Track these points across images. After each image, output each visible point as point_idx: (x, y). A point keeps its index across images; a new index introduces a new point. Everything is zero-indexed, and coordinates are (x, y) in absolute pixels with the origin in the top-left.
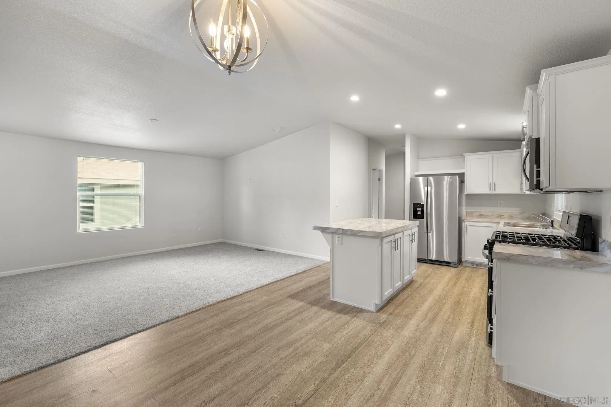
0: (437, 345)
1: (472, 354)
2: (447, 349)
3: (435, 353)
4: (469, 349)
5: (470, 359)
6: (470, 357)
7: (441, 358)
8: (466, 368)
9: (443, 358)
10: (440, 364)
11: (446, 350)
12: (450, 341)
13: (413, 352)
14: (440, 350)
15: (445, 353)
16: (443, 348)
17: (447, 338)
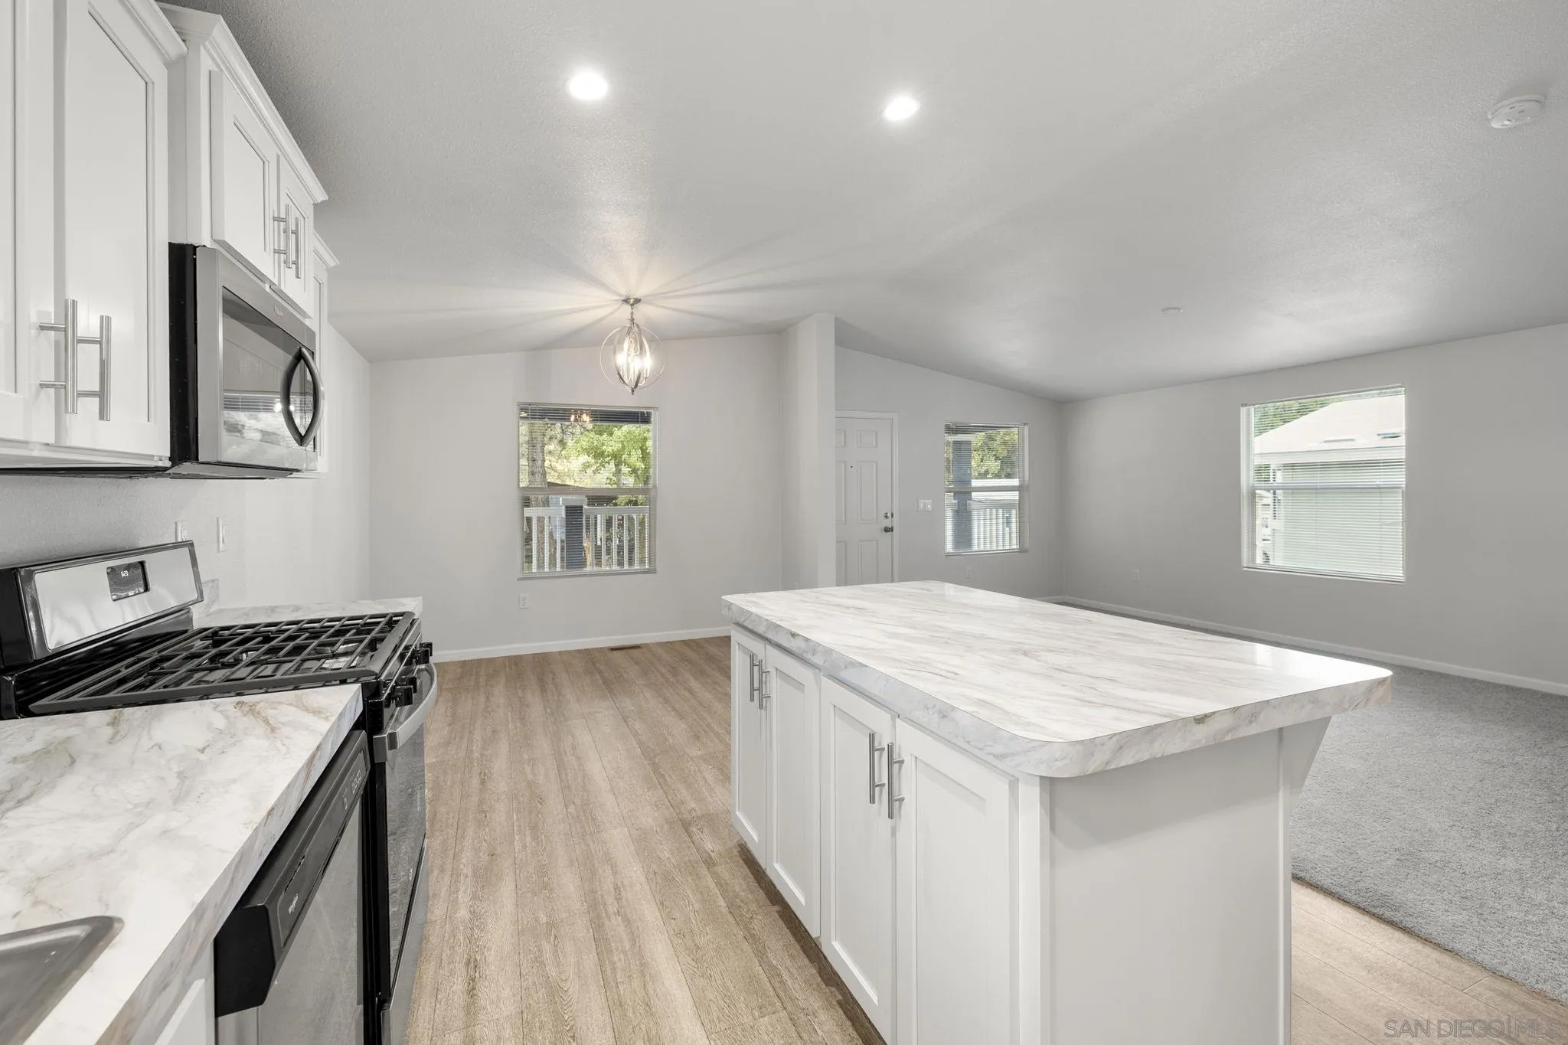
0: (540, 843)
1: (462, 866)
2: (517, 848)
3: (534, 828)
4: (470, 874)
5: (464, 853)
6: (466, 857)
7: (520, 826)
8: (470, 832)
9: (515, 829)
10: (517, 815)
11: (518, 846)
12: (518, 872)
13: (572, 809)
14: (528, 839)
15: (517, 837)
16: (525, 846)
17: (528, 872)
